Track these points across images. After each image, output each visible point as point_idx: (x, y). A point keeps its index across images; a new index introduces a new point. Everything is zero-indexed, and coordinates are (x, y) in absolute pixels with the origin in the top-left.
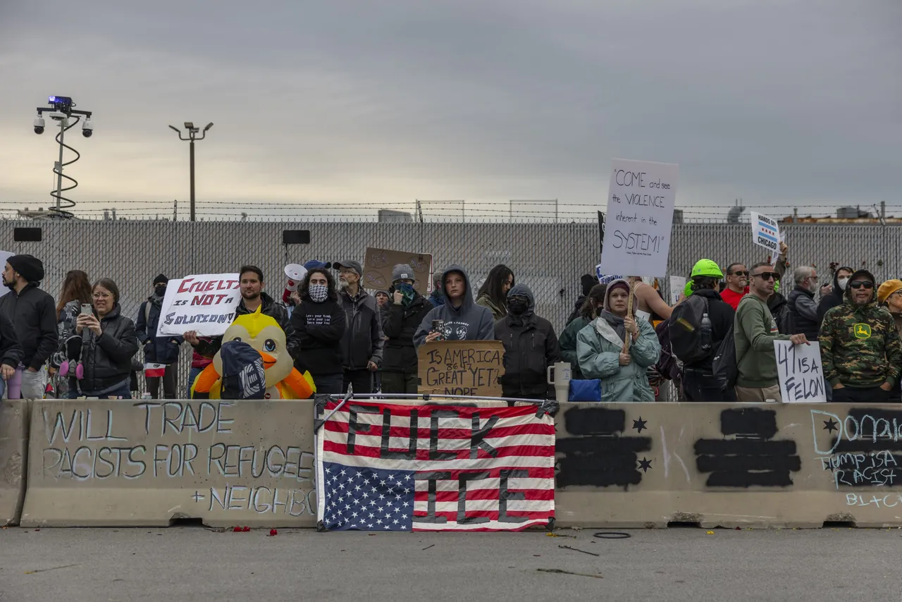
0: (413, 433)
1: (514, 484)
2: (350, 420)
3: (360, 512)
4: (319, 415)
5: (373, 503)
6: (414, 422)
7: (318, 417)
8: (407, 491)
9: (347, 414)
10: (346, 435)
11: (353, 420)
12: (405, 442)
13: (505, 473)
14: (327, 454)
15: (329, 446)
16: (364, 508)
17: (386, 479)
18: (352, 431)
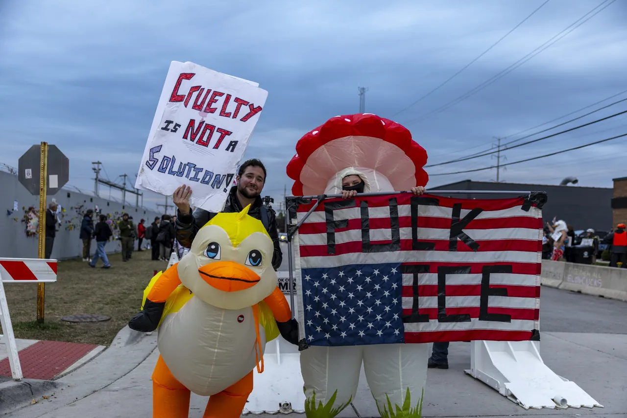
0: (394, 222)
1: (497, 279)
2: (327, 220)
3: (348, 316)
4: (292, 219)
5: (360, 303)
6: (394, 210)
7: (291, 222)
8: (395, 286)
9: (323, 214)
10: (325, 235)
11: (329, 218)
12: (385, 234)
13: (486, 269)
14: (305, 260)
15: (306, 251)
16: (352, 310)
17: (371, 274)
18: (330, 230)
